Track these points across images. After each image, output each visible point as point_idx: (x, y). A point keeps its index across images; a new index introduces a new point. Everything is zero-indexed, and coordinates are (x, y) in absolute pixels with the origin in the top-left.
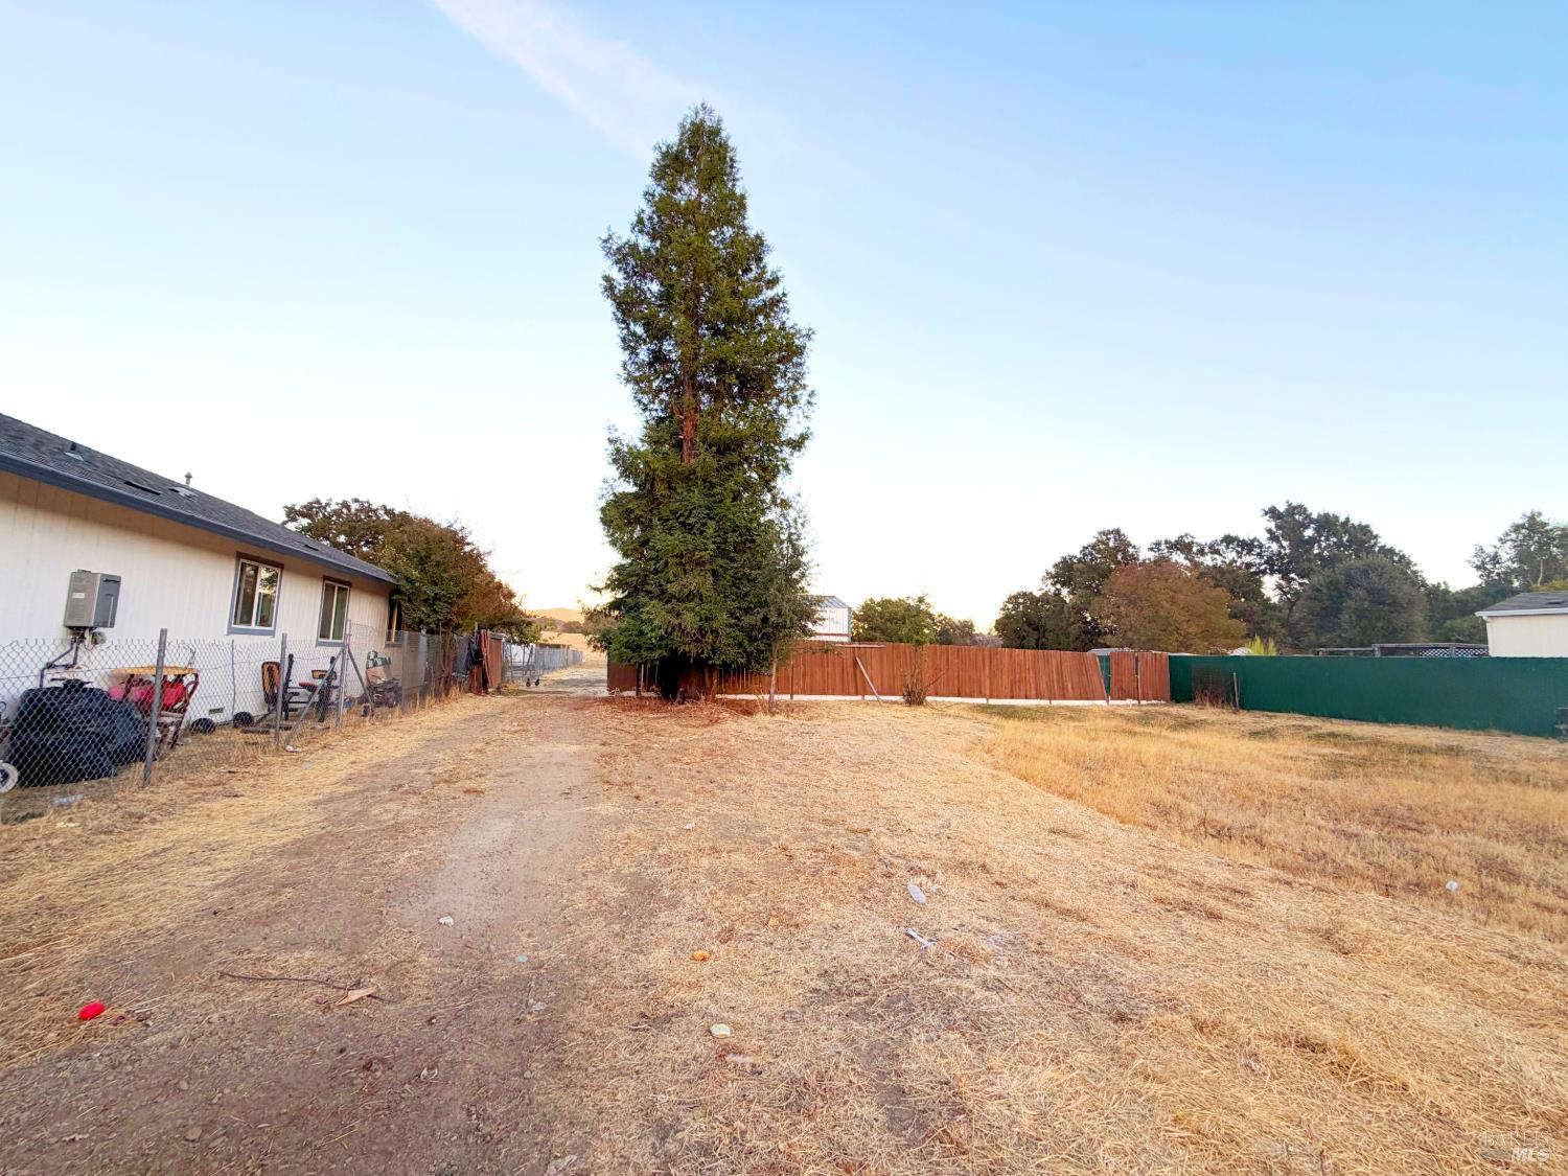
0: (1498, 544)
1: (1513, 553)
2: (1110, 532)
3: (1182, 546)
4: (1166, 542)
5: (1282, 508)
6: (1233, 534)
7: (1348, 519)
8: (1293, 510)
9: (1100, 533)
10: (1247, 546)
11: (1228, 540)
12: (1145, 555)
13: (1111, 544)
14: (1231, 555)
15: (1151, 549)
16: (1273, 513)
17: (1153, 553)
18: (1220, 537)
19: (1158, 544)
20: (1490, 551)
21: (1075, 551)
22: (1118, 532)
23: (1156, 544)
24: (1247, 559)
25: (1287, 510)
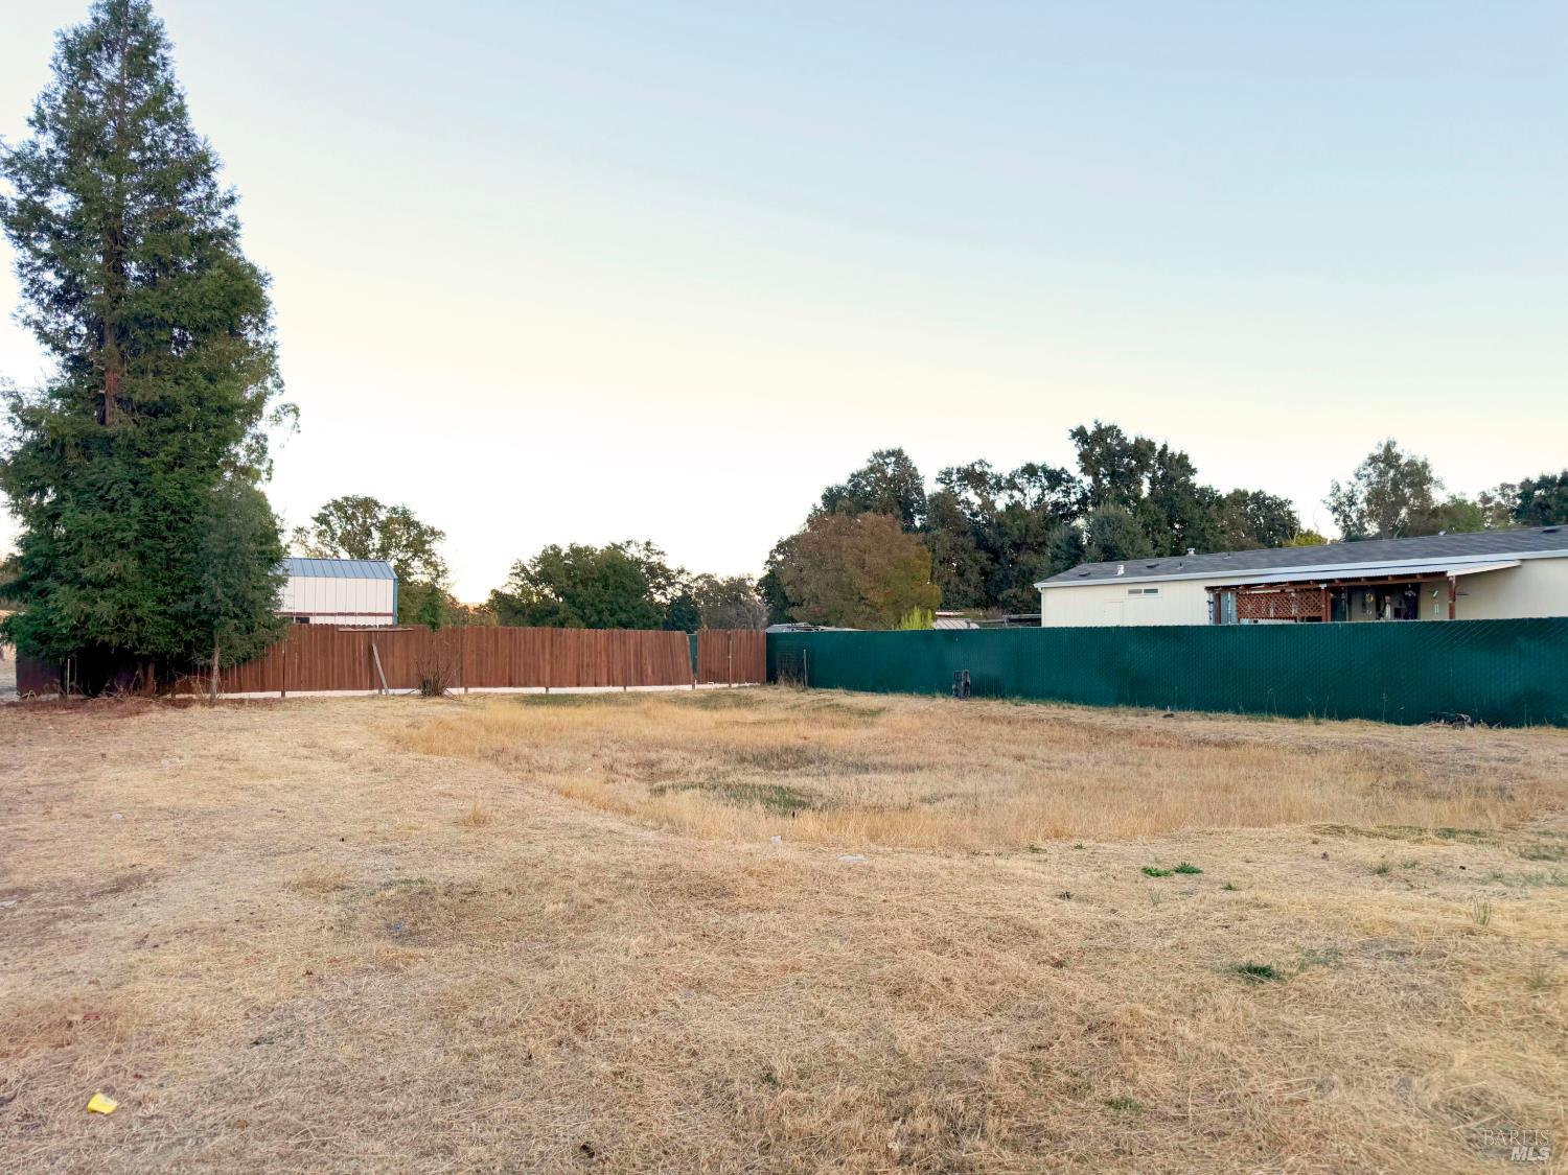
0: (1354, 480)
1: (1366, 493)
2: (890, 454)
3: (974, 477)
4: (959, 470)
5: (1090, 429)
6: (1038, 462)
7: (1165, 447)
8: (1102, 433)
9: (875, 455)
10: (1055, 478)
11: (1030, 471)
12: (931, 487)
13: (890, 472)
14: (1032, 494)
15: (941, 480)
16: (1080, 434)
17: (943, 486)
18: (1020, 465)
19: (948, 473)
20: (1345, 488)
21: (842, 480)
22: (898, 454)
23: (945, 474)
24: (1051, 497)
25: (1094, 433)
